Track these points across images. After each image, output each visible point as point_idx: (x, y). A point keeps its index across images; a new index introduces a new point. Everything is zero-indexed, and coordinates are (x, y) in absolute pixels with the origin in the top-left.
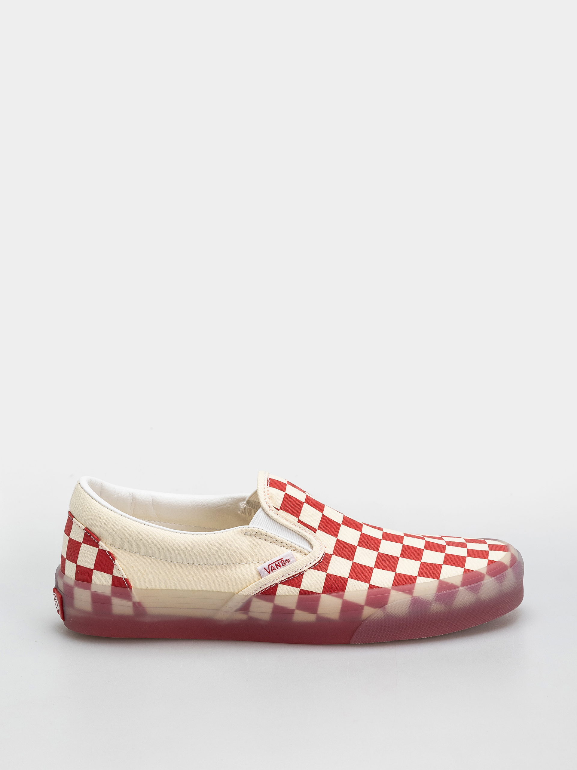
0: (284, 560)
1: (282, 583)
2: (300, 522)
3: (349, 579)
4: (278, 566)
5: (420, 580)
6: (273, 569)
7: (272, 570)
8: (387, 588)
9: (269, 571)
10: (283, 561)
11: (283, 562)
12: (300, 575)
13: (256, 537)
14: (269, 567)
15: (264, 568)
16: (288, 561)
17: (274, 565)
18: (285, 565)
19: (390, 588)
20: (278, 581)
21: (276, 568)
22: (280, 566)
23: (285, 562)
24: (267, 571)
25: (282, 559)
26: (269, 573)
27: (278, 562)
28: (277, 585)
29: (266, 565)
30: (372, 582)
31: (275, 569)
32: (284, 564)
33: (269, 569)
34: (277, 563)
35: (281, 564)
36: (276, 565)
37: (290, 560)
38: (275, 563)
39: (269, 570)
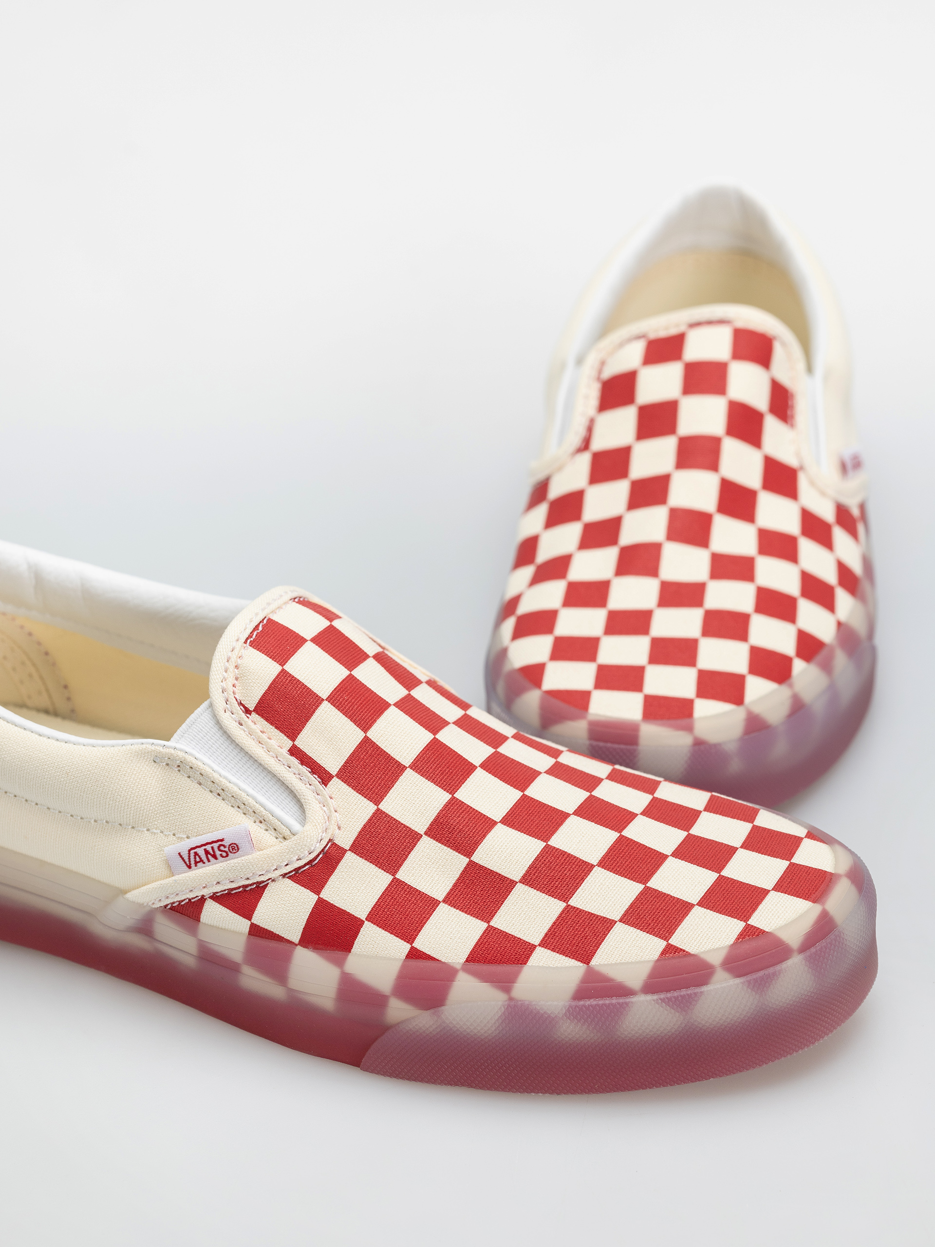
0: (227, 844)
1: (215, 897)
2: (295, 752)
3: (366, 922)
4: (209, 856)
5: (542, 958)
6: (199, 861)
7: (196, 863)
8: (452, 965)
9: (188, 863)
10: (225, 846)
11: (222, 848)
12: (259, 889)
13: (179, 771)
14: (189, 854)
15: (179, 854)
16: (234, 848)
17: (201, 851)
18: (227, 855)
19: (459, 967)
20: (207, 892)
21: (205, 860)
22: (215, 857)
23: (227, 849)
24: (185, 863)
25: (222, 840)
26: (190, 867)
27: (212, 848)
28: (203, 900)
29: (184, 846)
30: (420, 943)
31: (201, 861)
32: (224, 854)
33: (189, 859)
34: (208, 848)
35: (218, 853)
36: (207, 852)
37: (239, 845)
38: (204, 847)
39: (190, 861)
